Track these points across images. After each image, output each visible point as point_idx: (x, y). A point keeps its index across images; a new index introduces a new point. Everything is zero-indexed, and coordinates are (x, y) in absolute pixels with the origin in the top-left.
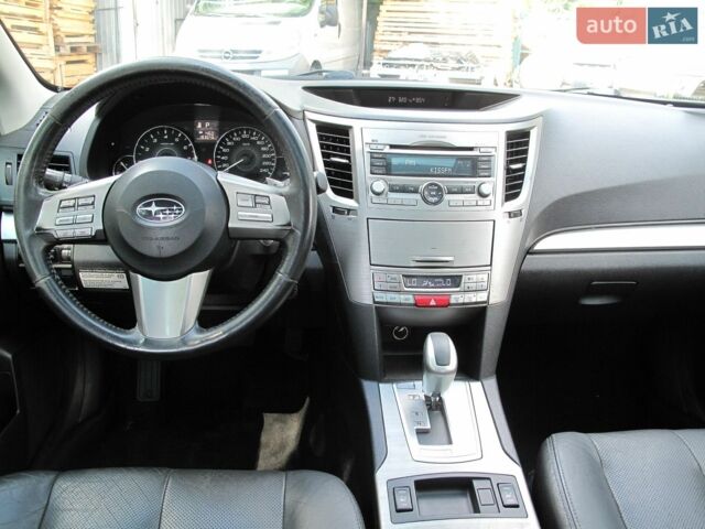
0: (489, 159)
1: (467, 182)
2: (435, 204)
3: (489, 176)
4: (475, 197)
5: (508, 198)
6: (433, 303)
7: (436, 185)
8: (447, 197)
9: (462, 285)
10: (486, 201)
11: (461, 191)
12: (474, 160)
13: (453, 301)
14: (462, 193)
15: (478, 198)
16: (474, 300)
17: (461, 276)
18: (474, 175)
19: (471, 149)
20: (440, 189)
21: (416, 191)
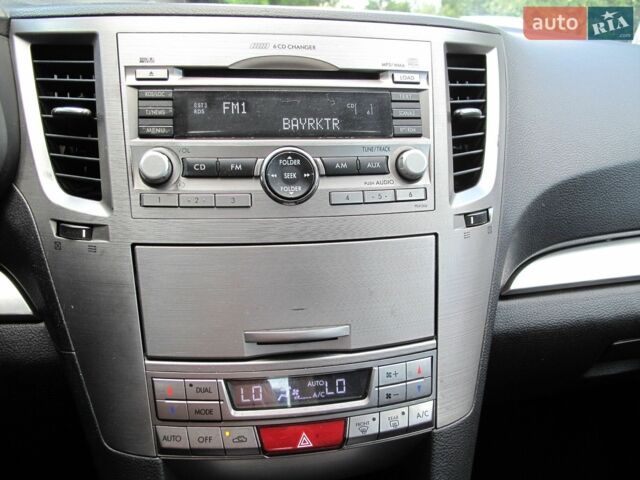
0: (413, 95)
1: (371, 149)
2: (298, 201)
3: (419, 136)
4: (391, 181)
6: (304, 443)
7: (295, 156)
8: (324, 185)
9: (374, 390)
10: (415, 191)
11: (357, 170)
12: (383, 99)
13: (353, 432)
14: (359, 174)
15: (396, 183)
16: (403, 423)
17: (369, 371)
18: (386, 132)
21: (246, 173)
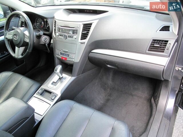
0: (77, 30)
2: (65, 39)
3: (77, 34)
5: (81, 39)
6: (64, 59)
10: (75, 40)
12: (74, 30)
13: (67, 59)
14: (70, 37)
16: (71, 60)
17: (69, 55)
18: (74, 33)
19: (74, 28)
20: (66, 36)
21: (63, 36)
